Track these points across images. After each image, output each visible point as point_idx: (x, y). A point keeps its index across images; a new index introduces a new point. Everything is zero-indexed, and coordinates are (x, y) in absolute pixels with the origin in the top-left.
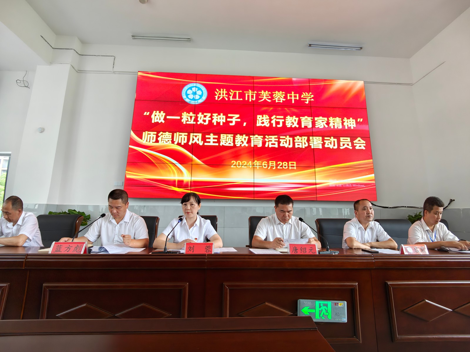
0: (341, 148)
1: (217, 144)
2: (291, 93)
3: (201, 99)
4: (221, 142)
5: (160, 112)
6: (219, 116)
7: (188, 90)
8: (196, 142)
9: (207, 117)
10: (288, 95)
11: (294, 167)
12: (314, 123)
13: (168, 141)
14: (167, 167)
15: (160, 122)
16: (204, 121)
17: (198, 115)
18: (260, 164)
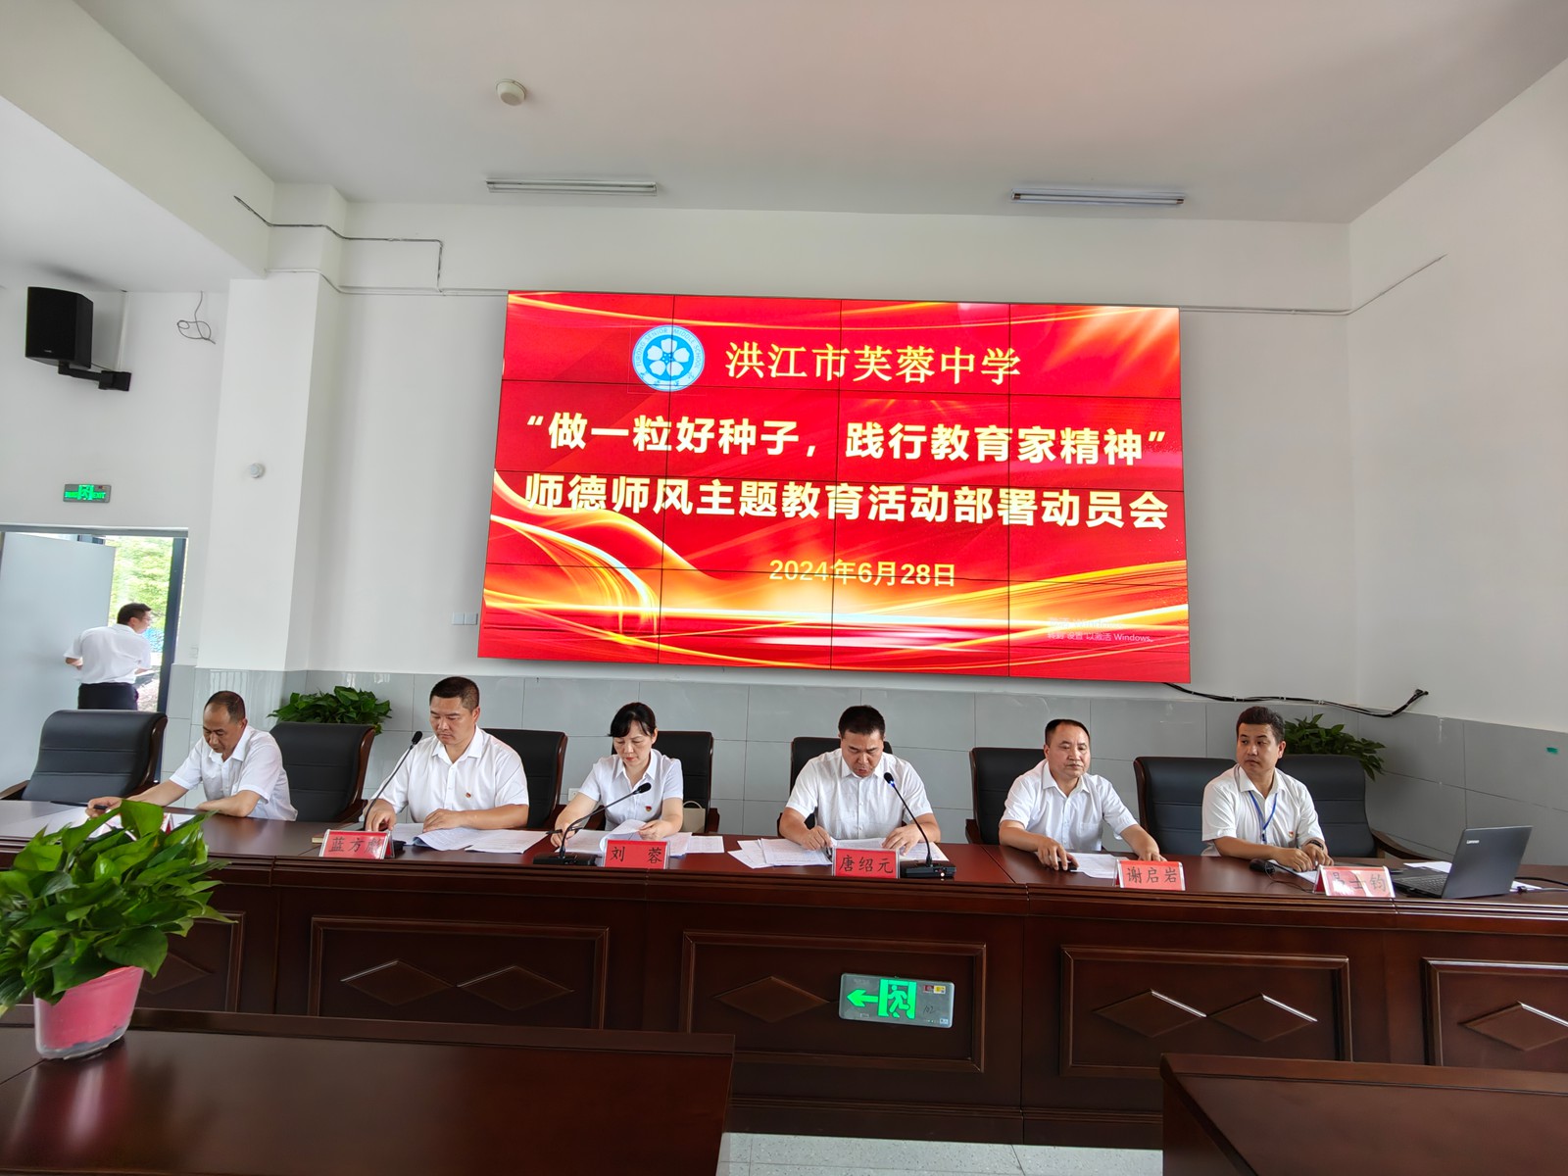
0: (1090, 524)
1: (731, 512)
2: (953, 353)
3: (686, 377)
4: (743, 505)
5: (572, 417)
6: (738, 428)
7: (649, 347)
8: (672, 506)
9: (705, 430)
10: (944, 357)
11: (948, 579)
12: (1014, 445)
13: (597, 501)
14: (595, 578)
15: (572, 446)
16: (696, 442)
17: (679, 425)
18: (852, 570)
